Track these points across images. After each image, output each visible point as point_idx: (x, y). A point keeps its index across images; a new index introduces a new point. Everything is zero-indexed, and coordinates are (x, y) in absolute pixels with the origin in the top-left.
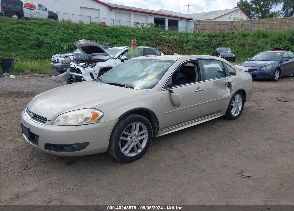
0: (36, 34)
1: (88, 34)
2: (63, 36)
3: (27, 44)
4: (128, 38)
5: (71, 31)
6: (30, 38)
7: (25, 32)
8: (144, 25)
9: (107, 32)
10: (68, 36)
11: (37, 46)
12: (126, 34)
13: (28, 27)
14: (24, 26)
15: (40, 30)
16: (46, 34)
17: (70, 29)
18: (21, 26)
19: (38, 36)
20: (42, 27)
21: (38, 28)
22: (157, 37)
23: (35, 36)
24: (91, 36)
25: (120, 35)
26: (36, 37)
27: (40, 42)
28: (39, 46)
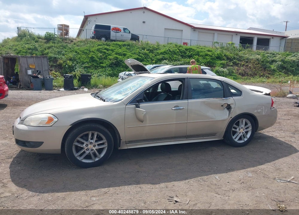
0: (116, 54)
1: (162, 54)
2: (139, 55)
3: (107, 63)
4: (202, 58)
5: (147, 52)
6: (110, 57)
7: (107, 52)
8: (223, 45)
9: (181, 52)
10: (143, 56)
11: (115, 65)
12: (201, 54)
13: (111, 48)
14: (108, 47)
15: (120, 51)
16: (124, 54)
17: (146, 50)
18: (106, 47)
19: (117, 56)
20: (123, 48)
21: (119, 49)
22: (235, 56)
23: (115, 55)
24: (164, 56)
25: (194, 55)
26: (115, 57)
27: (118, 61)
28: (116, 65)
